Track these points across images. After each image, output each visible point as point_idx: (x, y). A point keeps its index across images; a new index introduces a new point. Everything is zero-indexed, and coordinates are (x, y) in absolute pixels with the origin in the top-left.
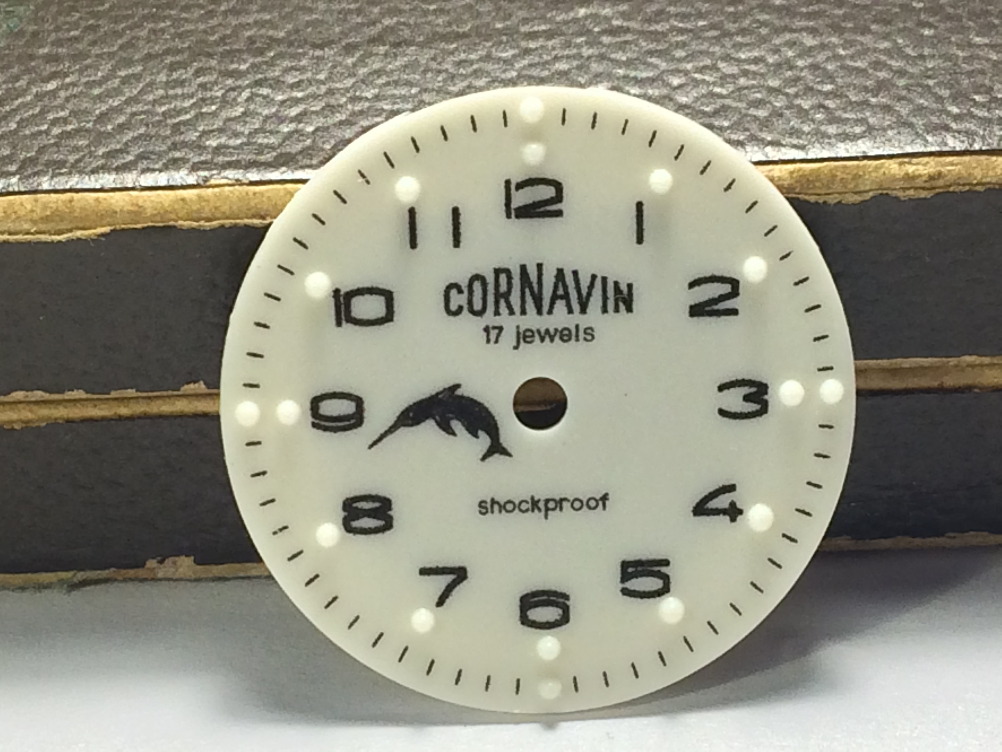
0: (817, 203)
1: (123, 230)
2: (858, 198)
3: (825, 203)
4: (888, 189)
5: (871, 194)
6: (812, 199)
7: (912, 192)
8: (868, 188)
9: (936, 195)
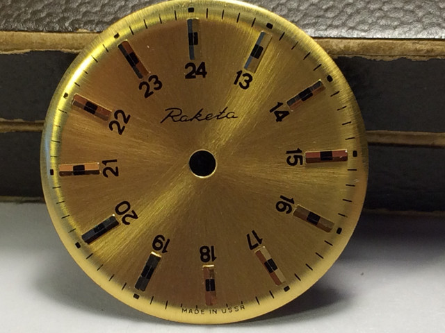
0: (370, 60)
1: (36, 51)
2: (391, 59)
3: (375, 60)
4: (406, 55)
5: (398, 57)
6: (369, 58)
7: (417, 57)
8: (396, 54)
9: (430, 60)
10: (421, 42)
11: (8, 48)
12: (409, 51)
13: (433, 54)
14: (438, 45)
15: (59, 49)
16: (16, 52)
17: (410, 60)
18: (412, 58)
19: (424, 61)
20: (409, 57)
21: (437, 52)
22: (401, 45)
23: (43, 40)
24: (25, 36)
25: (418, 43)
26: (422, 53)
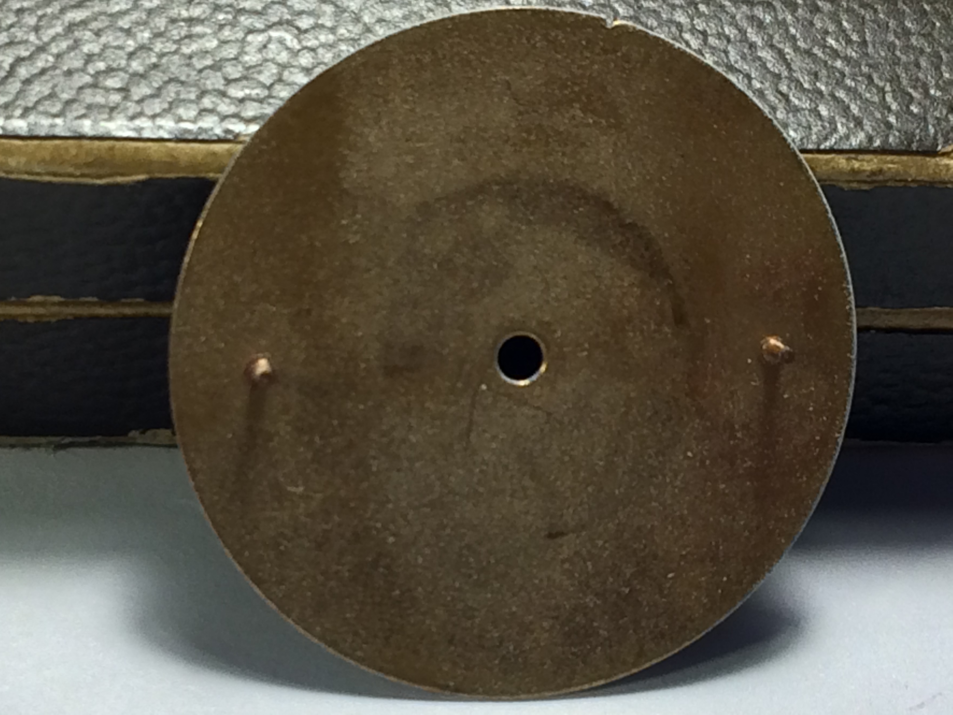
1: (159, 179)
4: (835, 180)
7: (854, 184)
9: (876, 187)
10: (860, 157)
11: (102, 172)
12: (841, 172)
13: (881, 178)
14: (892, 162)
15: (202, 175)
16: (119, 179)
17: (842, 189)
18: (845, 186)
19: (865, 191)
20: (841, 184)
21: (888, 175)
22: (828, 162)
23: (173, 156)
24: (137, 149)
25: (856, 159)
26: (863, 177)
